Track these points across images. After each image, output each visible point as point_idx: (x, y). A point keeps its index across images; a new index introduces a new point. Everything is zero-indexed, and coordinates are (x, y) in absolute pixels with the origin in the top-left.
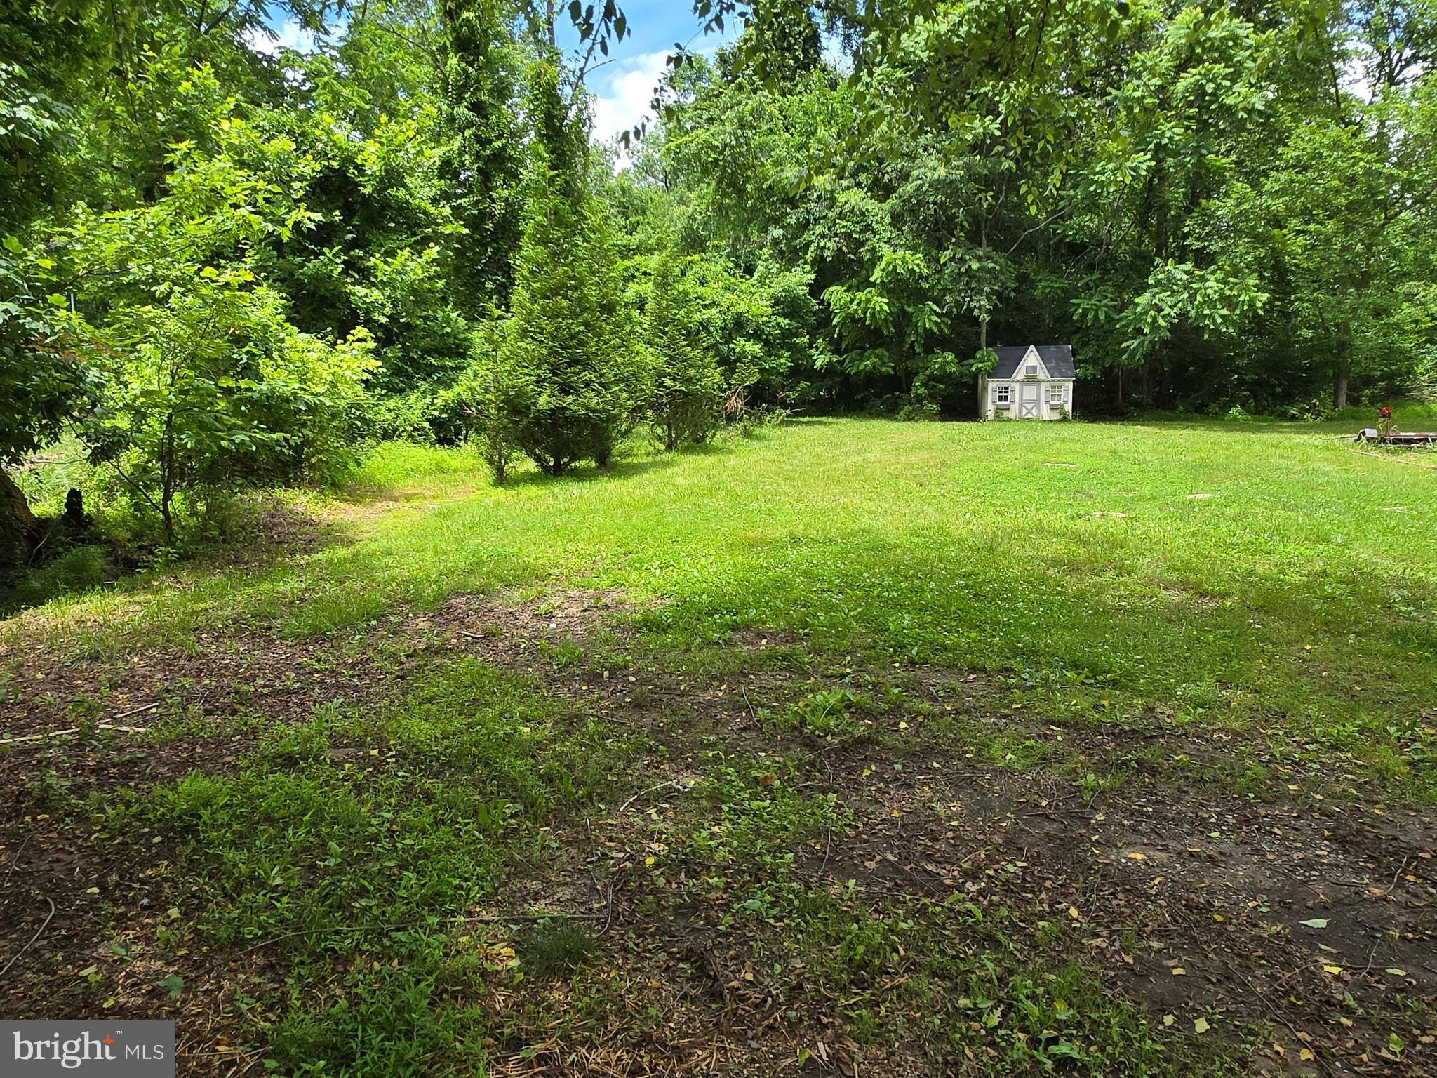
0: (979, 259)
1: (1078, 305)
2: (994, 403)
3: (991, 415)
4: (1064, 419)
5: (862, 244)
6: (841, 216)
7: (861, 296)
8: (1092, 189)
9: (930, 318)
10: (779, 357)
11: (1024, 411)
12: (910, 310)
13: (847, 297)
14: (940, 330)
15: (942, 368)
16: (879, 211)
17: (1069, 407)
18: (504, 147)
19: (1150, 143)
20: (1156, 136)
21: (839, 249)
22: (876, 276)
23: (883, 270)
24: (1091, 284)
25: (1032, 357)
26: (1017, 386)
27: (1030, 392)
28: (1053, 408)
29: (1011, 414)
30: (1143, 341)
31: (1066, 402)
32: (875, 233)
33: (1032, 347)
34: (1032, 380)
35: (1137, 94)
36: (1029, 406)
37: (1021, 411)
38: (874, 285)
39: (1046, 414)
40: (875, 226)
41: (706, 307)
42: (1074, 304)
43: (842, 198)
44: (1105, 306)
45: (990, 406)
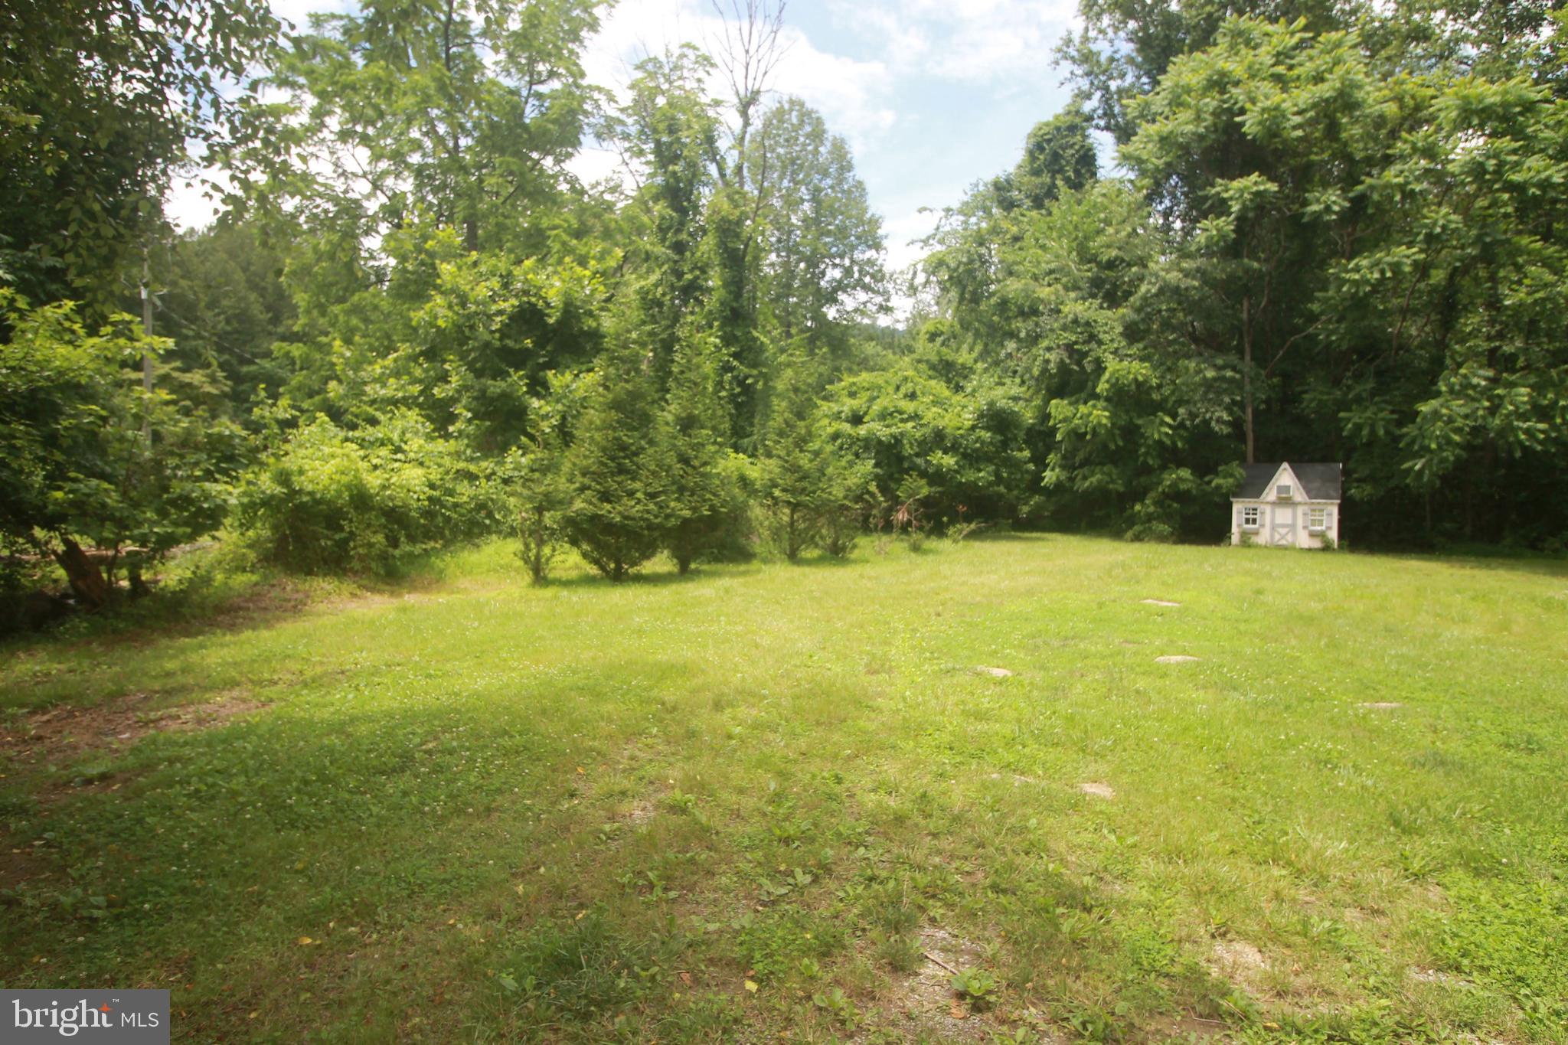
0: (1219, 368)
1: (1349, 420)
2: (1239, 526)
3: (1235, 538)
4: (1327, 548)
5: (1086, 354)
6: (1064, 328)
7: (1083, 409)
8: (1345, 289)
9: (1161, 429)
10: (980, 470)
11: (1277, 537)
12: (1140, 422)
13: (1069, 411)
14: (1174, 443)
15: (1174, 485)
16: (1110, 321)
17: (1333, 535)
18: (697, 278)
19: (1418, 234)
20: (1426, 226)
21: (1062, 361)
22: (1102, 387)
23: (1107, 381)
24: (1364, 395)
25: (1285, 477)
26: (1268, 509)
27: (1283, 515)
28: (1313, 535)
29: (1262, 539)
30: (1431, 460)
31: (1329, 528)
32: (1100, 343)
33: (1285, 465)
34: (1284, 501)
35: (1400, 180)
36: (1283, 531)
37: (1272, 536)
38: (1097, 397)
39: (1304, 541)
40: (1101, 336)
41: (903, 421)
42: (1342, 419)
43: (1065, 309)
44: (1383, 419)
45: (1235, 529)
